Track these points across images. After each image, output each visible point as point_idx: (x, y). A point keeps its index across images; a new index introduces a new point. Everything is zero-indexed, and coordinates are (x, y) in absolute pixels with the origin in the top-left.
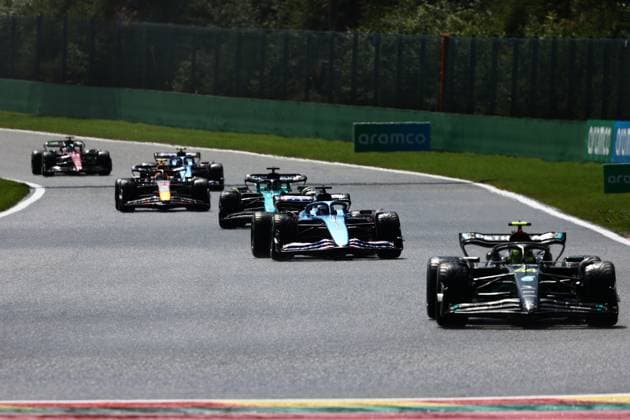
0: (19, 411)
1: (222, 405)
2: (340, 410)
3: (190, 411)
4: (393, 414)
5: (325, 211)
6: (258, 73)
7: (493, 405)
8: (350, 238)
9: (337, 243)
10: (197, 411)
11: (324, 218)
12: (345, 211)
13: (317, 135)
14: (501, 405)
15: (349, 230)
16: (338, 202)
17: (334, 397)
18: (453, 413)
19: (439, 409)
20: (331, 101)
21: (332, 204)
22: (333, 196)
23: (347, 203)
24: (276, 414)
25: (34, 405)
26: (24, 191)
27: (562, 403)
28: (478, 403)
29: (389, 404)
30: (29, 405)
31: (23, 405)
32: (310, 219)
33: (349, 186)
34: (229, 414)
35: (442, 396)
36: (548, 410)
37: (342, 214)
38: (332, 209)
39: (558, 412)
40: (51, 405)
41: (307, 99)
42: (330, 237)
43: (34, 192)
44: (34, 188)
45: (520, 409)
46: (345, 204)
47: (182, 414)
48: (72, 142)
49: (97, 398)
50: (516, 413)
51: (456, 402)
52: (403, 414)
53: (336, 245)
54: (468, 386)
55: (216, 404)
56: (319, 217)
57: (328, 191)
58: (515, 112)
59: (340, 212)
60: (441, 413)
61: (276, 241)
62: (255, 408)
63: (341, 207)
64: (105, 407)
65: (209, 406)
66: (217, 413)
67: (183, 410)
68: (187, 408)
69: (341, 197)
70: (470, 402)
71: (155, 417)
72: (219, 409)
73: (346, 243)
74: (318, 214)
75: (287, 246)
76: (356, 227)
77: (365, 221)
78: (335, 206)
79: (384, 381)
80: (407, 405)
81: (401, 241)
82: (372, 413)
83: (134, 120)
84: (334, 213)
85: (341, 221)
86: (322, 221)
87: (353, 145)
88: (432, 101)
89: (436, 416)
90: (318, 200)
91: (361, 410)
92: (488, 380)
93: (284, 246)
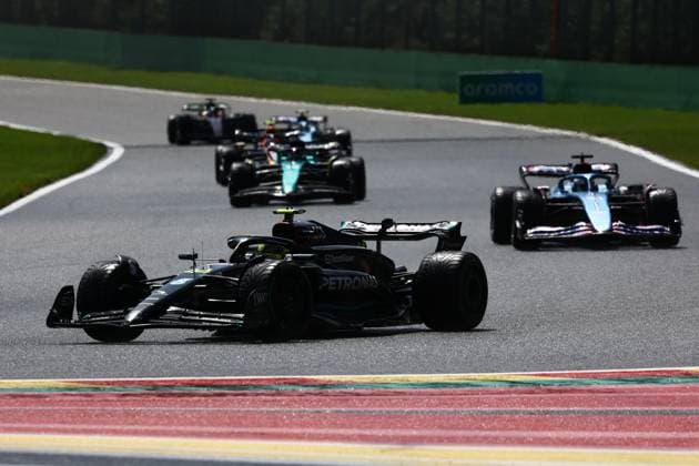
0: (97, 389)
1: (316, 381)
2: (445, 385)
3: (282, 388)
4: (502, 389)
5: (582, 187)
6: (353, 20)
7: (611, 378)
8: (613, 220)
9: (596, 227)
10: (290, 388)
11: (581, 195)
12: (609, 186)
13: (418, 86)
14: (620, 378)
15: (612, 211)
16: (600, 174)
17: (438, 371)
18: (568, 388)
19: (552, 383)
20: (432, 49)
21: (592, 178)
22: (594, 167)
23: (613, 176)
24: (376, 390)
25: (113, 383)
26: (102, 151)
27: (687, 374)
28: (595, 376)
29: (498, 378)
30: (108, 383)
31: (101, 383)
32: (564, 196)
33: (454, 142)
34: (324, 391)
35: (556, 369)
36: (672, 382)
37: (606, 190)
38: (592, 183)
39: (683, 385)
40: (133, 382)
41: (407, 47)
42: (587, 220)
43: (111, 153)
44: (112, 149)
45: (642, 382)
46: (610, 177)
47: (274, 391)
48: (213, 105)
49: (181, 375)
50: (637, 386)
51: (570, 375)
52: (514, 389)
53: (595, 231)
54: (585, 358)
55: (310, 380)
56: (576, 194)
57: (587, 161)
58: (635, 58)
59: (602, 188)
60: (555, 387)
61: (518, 224)
62: (352, 384)
63: (605, 181)
64: (191, 384)
65: (303, 383)
66: (312, 390)
67: (275, 387)
68: (279, 384)
69: (605, 168)
70: (587, 375)
71: (245, 395)
72: (314, 386)
73: (607, 227)
74: (574, 189)
75: (533, 231)
76: (622, 207)
77: (635, 199)
78: (596, 180)
79: (492, 353)
80: (517, 379)
81: (679, 224)
82: (480, 388)
83: (219, 72)
84: (595, 189)
85: (603, 200)
86: (578, 200)
87: (456, 97)
88: (544, 48)
89: (550, 391)
90: (575, 173)
91: (468, 385)
92: (606, 351)
93: (529, 231)
